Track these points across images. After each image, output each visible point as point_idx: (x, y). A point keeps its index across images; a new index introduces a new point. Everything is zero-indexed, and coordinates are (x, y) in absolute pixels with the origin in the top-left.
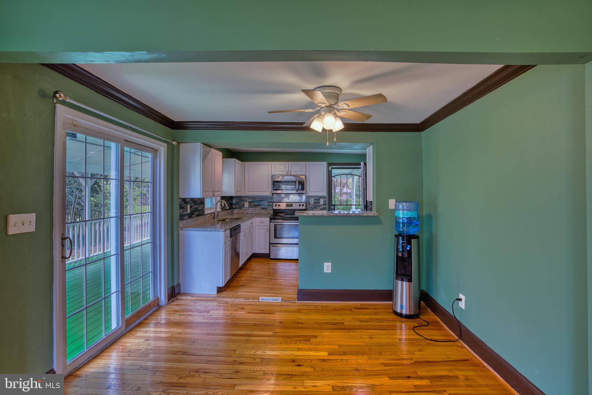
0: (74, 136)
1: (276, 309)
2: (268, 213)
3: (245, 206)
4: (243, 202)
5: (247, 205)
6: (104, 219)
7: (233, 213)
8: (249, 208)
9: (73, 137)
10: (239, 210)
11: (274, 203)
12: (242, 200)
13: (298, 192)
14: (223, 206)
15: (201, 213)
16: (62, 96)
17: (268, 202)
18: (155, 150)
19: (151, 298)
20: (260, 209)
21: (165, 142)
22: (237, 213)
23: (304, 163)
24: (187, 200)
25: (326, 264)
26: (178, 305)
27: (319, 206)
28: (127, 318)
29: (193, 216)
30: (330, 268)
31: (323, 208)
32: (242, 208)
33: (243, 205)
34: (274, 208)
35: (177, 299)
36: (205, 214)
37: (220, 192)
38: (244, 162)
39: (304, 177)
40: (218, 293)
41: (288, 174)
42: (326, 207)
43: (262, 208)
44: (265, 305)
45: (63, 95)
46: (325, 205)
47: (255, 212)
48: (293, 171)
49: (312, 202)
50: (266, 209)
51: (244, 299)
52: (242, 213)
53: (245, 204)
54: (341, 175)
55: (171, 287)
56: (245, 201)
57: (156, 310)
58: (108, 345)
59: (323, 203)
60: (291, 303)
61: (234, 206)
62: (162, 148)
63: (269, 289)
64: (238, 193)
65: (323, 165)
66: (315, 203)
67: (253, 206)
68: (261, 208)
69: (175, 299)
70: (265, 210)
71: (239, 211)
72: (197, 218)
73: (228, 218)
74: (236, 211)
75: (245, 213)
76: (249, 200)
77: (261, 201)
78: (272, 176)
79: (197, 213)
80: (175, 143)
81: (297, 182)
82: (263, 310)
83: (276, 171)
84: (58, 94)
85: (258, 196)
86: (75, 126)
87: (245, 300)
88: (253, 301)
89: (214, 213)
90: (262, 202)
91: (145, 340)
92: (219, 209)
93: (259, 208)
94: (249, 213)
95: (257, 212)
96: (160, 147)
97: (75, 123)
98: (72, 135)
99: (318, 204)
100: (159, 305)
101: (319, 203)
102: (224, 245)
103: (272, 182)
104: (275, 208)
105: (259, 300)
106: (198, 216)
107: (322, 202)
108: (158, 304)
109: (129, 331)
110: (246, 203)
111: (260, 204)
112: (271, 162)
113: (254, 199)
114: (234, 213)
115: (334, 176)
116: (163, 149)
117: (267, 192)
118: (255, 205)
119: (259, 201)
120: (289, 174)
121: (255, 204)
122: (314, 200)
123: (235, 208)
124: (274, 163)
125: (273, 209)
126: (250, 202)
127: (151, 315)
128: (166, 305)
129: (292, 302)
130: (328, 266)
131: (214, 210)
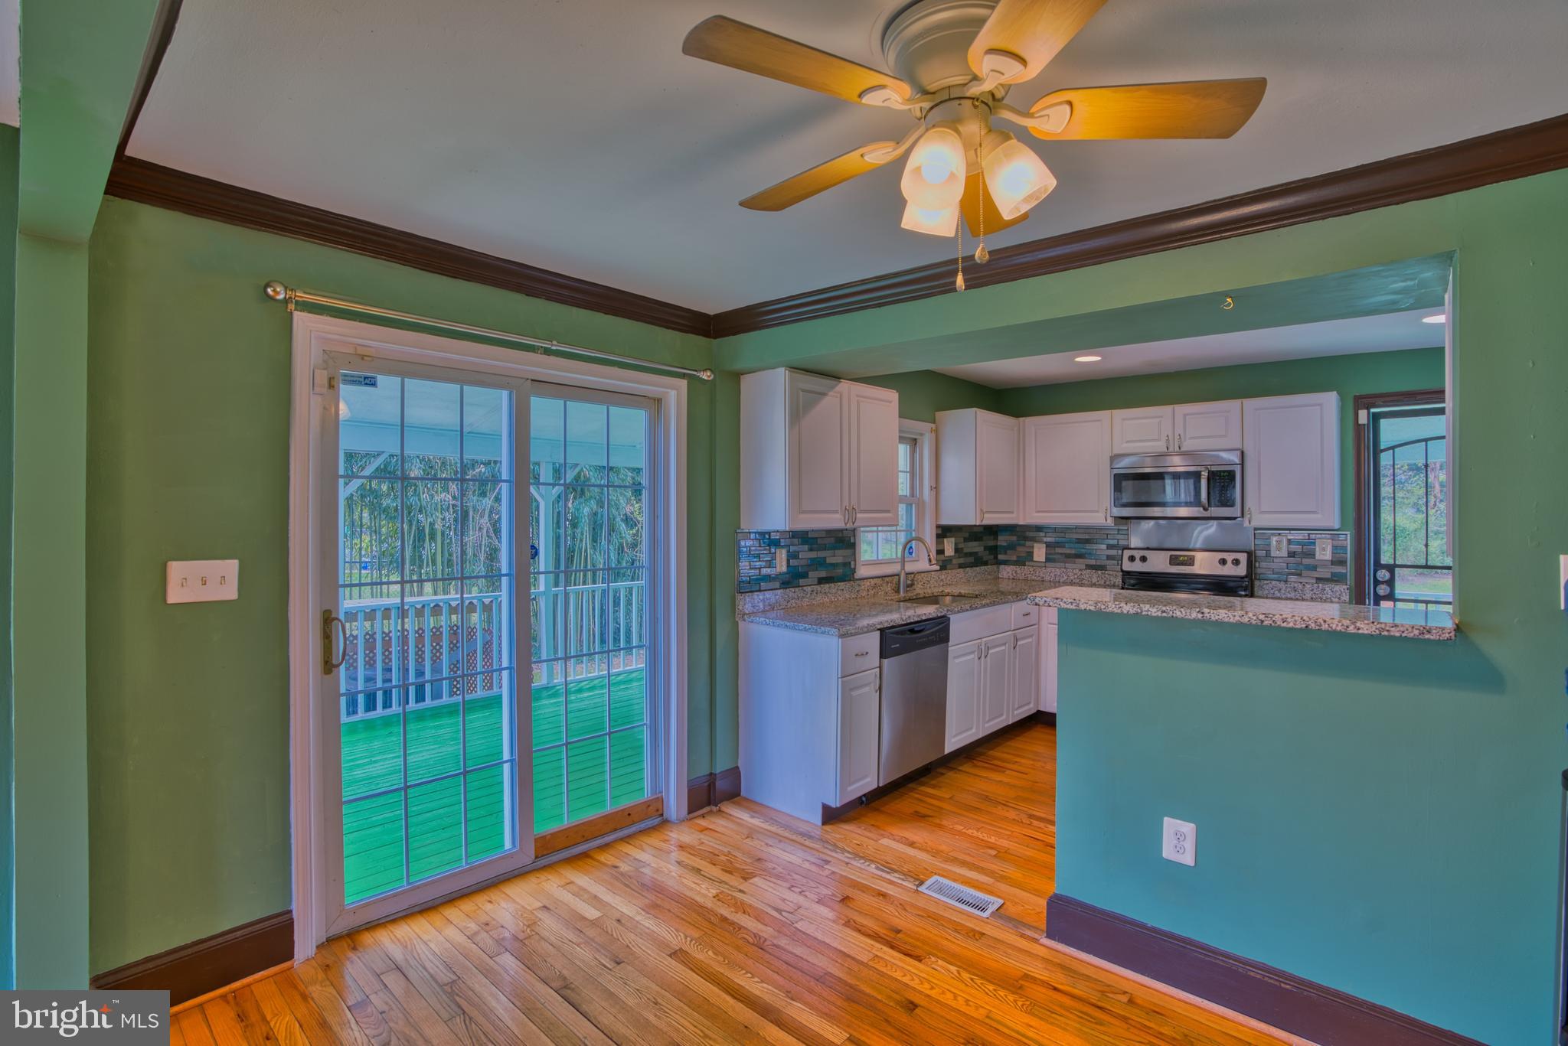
0: (367, 381)
1: (945, 942)
2: (1107, 583)
3: (1036, 558)
4: (1028, 543)
5: (1040, 553)
6: (462, 579)
7: (999, 578)
8: (1047, 564)
9: (366, 384)
10: (1018, 569)
11: (1125, 551)
12: (1026, 539)
13: (1209, 511)
14: (947, 553)
15: (845, 574)
16: (278, 290)
17: (1110, 547)
18: (658, 401)
19: (646, 794)
20: (1080, 570)
21: (683, 376)
22: (1011, 577)
23: (1234, 405)
24: (774, 536)
25: (1170, 824)
26: (707, 829)
27: (1314, 568)
28: (545, 834)
29: (802, 582)
30: (1189, 845)
31: (1329, 576)
32: (1027, 563)
33: (1030, 554)
34: (1124, 569)
35: (720, 811)
36: (856, 577)
37: (888, 511)
38: (1021, 419)
39: (1234, 458)
40: (824, 823)
41: (1171, 449)
42: (1344, 571)
43: (1089, 567)
44: (924, 910)
45: (283, 289)
46: (1342, 563)
47: (1066, 578)
48: (1191, 438)
49: (1279, 549)
50: (1102, 568)
51: (877, 868)
52: (1026, 580)
53: (1036, 550)
54: (1426, 440)
55: (707, 775)
56: (1034, 540)
57: (649, 828)
58: (474, 888)
59: (1328, 555)
60: (1022, 936)
61: (1001, 557)
62: (673, 393)
63: (994, 853)
64: (986, 515)
65: (1320, 405)
66: (1292, 554)
67: (1059, 556)
68: (1086, 565)
69: (714, 808)
70: (1100, 572)
71: (1016, 572)
72: (818, 588)
73: (950, 591)
74: (1008, 573)
75: (1033, 577)
76: (1049, 539)
77: (1088, 541)
78: (1114, 458)
79: (823, 574)
80: (709, 377)
81: (1205, 474)
82: (898, 931)
83: (1127, 442)
84: (271, 286)
85: (1077, 528)
86: (363, 357)
87: (880, 873)
88: (899, 881)
89: (898, 575)
90: (1088, 546)
91: (541, 905)
92: (921, 563)
93: (1081, 563)
94: (1047, 578)
95: (1072, 578)
96: (669, 390)
97: (360, 351)
98: (362, 380)
99: (1306, 561)
100: (662, 815)
101: (1312, 555)
102: (840, 680)
103: (1113, 476)
104: (1128, 566)
105: (922, 883)
106: (821, 581)
107: (1324, 552)
108: (660, 812)
109: (545, 866)
110: (1039, 548)
111: (1083, 550)
112: (1108, 412)
113: (1063, 534)
114: (1000, 576)
115: (1393, 448)
116: (675, 394)
117: (1097, 512)
118: (1068, 556)
119: (1079, 541)
120: (1177, 449)
121: (1068, 551)
122: (1289, 542)
123: (1005, 563)
124: (1119, 414)
125: (1122, 571)
126: (1048, 545)
127: (627, 840)
128: (682, 821)
129: (1028, 933)
130: (1180, 836)
131: (895, 568)
